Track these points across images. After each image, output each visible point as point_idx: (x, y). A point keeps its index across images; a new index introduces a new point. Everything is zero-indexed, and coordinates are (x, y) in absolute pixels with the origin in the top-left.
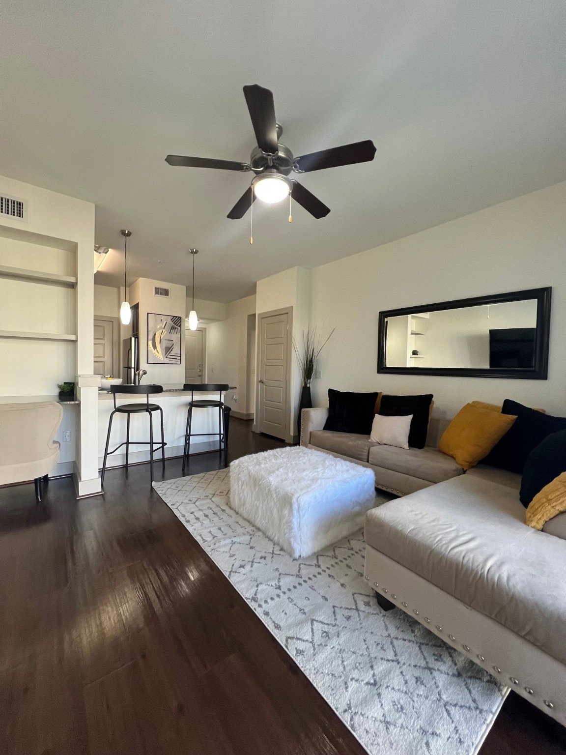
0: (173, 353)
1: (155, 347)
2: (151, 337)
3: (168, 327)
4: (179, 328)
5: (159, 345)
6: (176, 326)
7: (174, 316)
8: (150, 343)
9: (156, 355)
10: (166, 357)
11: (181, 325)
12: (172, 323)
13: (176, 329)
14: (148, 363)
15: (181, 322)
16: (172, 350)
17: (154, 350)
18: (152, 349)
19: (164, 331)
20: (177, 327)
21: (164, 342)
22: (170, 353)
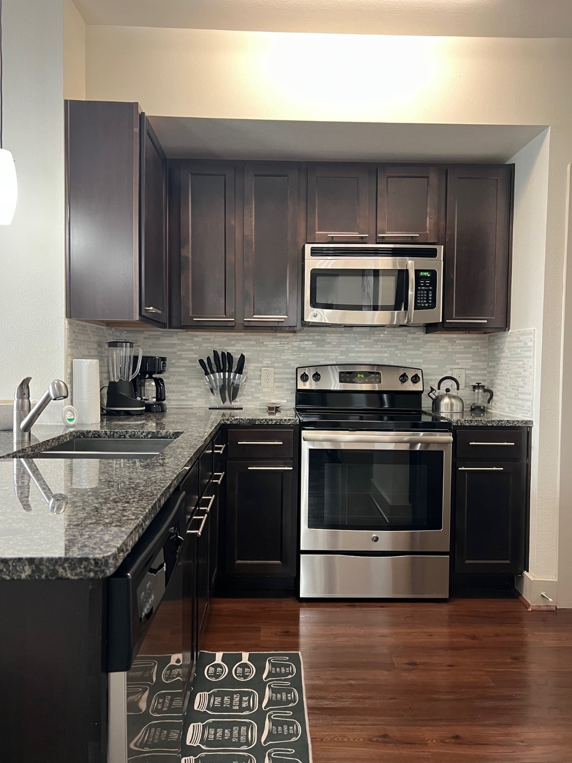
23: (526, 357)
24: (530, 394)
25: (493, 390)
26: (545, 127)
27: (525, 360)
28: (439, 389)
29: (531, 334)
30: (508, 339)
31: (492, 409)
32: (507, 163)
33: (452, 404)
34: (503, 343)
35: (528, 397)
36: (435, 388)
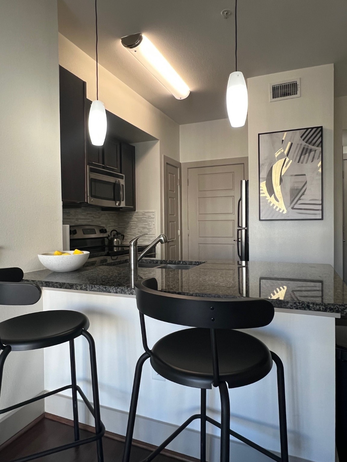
0: (306, 198)
1: (271, 191)
2: (264, 174)
3: (296, 151)
4: (319, 149)
5: (279, 187)
6: (310, 147)
7: (307, 129)
8: (263, 185)
9: (274, 205)
10: (293, 208)
11: (322, 142)
12: (304, 143)
13: (312, 153)
14: (260, 220)
15: (322, 136)
16: (303, 194)
17: (271, 197)
18: (267, 194)
19: (287, 159)
20: (314, 148)
21: (287, 180)
22: (299, 199)
23: (149, 221)
24: (154, 235)
25: (125, 234)
26: (159, 140)
27: (149, 222)
28: (111, 235)
29: (154, 212)
30: (135, 214)
31: (123, 243)
32: (130, 144)
33: (118, 241)
34: (132, 216)
35: (153, 236)
36: (110, 235)
